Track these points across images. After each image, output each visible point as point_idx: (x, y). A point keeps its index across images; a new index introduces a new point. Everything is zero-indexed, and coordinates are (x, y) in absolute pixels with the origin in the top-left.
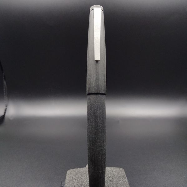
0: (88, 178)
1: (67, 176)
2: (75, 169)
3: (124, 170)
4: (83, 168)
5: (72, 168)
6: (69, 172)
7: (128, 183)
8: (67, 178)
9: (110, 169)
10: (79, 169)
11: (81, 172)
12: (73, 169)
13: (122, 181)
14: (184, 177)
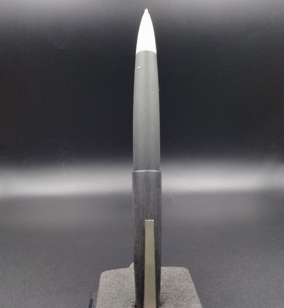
0: (134, 283)
1: (100, 281)
2: (112, 271)
3: (188, 271)
4: (125, 269)
5: (108, 270)
6: (103, 274)
7: (195, 288)
8: (101, 283)
9: (167, 270)
10: (118, 270)
11: (122, 274)
12: (110, 271)
13: (185, 286)
14: (277, 278)
